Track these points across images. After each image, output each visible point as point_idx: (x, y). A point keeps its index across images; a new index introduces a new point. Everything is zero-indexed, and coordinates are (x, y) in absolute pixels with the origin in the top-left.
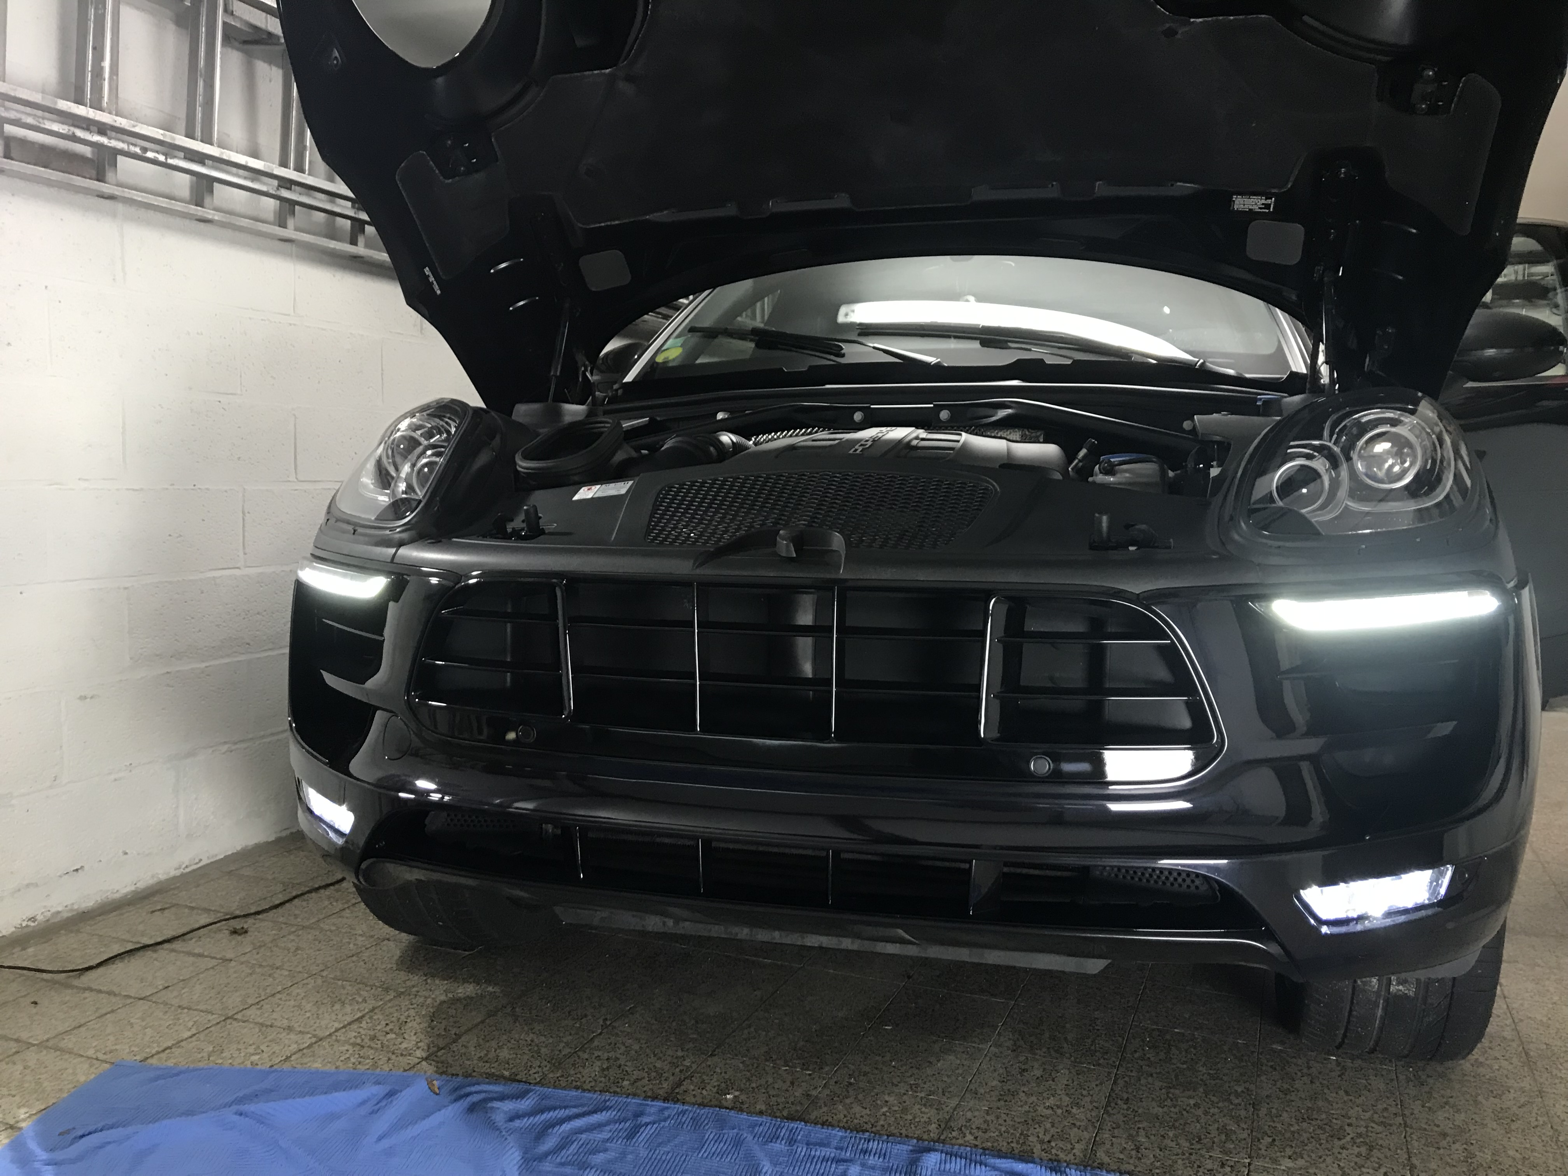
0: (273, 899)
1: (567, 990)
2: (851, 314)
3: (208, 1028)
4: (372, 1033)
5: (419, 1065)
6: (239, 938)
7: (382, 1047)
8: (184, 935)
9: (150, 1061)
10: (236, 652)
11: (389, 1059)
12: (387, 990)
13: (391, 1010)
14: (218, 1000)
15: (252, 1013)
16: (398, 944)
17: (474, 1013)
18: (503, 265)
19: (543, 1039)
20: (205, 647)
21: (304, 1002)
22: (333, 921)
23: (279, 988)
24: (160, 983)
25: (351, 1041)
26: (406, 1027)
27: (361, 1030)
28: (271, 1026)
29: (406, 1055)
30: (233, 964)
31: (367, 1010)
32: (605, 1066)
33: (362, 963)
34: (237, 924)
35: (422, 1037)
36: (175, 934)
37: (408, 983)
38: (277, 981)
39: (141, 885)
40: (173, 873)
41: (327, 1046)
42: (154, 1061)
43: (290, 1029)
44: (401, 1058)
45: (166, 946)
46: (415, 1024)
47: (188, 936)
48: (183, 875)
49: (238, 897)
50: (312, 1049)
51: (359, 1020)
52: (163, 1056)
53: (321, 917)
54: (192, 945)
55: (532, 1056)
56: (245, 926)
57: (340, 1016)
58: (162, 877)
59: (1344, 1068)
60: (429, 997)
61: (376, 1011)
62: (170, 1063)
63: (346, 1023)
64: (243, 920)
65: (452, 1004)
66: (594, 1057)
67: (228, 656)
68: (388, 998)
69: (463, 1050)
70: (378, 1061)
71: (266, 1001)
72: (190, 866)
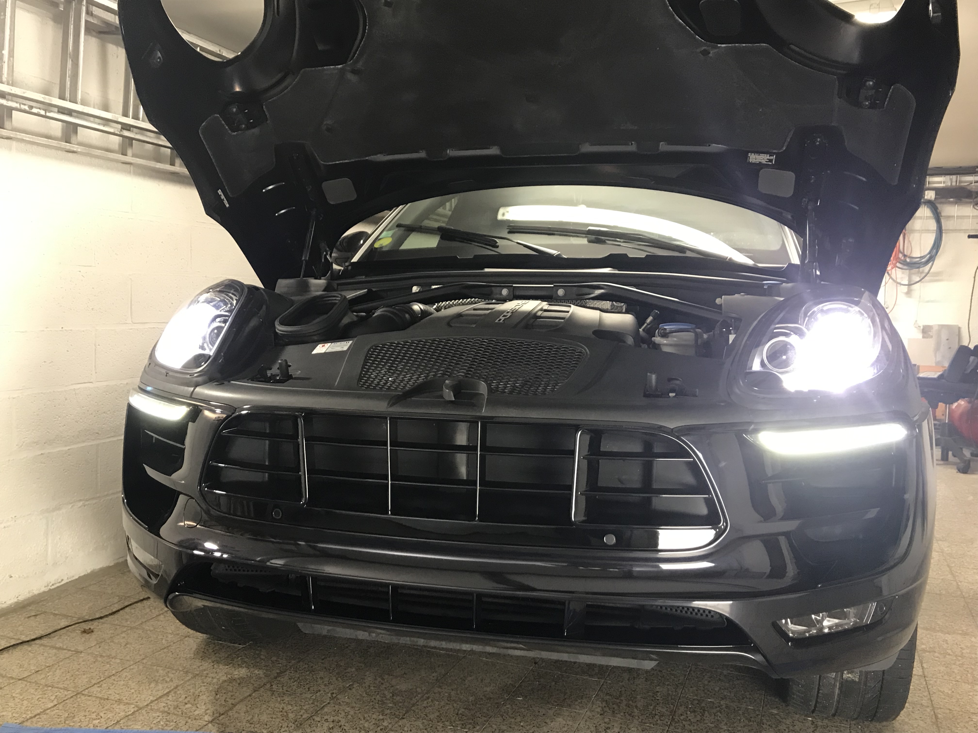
0: (112, 608)
1: (308, 673)
2: (506, 214)
3: (64, 700)
4: (175, 703)
5: (206, 727)
6: (87, 636)
7: (182, 714)
8: (49, 634)
9: (25, 724)
10: (88, 439)
11: (186, 722)
12: (187, 673)
13: (189, 687)
14: (71, 681)
15: (95, 689)
16: (195, 640)
17: (245, 689)
18: (270, 187)
19: (290, 707)
20: (68, 436)
21: (130, 682)
22: (152, 623)
23: (114, 672)
24: (32, 668)
25: (161, 709)
26: (199, 699)
27: (168, 702)
28: (107, 699)
29: (197, 719)
30: (83, 655)
31: (172, 688)
32: (331, 727)
33: (170, 653)
34: (86, 626)
35: (210, 706)
36: (43, 633)
37: (201, 668)
38: (112, 667)
39: (21, 598)
40: (43, 589)
41: (145, 713)
42: (28, 724)
43: (119, 701)
44: (194, 721)
45: (37, 642)
46: (204, 697)
47: (52, 635)
48: (50, 590)
49: (87, 607)
50: (134, 716)
51: (167, 694)
52: (34, 720)
53: (144, 620)
54: (55, 641)
55: (283, 720)
56: (92, 628)
57: (154, 692)
58: (36, 592)
59: (817, 726)
60: (215, 678)
61: (179, 688)
62: (39, 725)
63: (158, 697)
64: (91, 623)
65: (230, 682)
66: (323, 719)
67: (84, 442)
68: (188, 678)
69: (236, 715)
70: (179, 724)
71: (104, 681)
72: (55, 584)
